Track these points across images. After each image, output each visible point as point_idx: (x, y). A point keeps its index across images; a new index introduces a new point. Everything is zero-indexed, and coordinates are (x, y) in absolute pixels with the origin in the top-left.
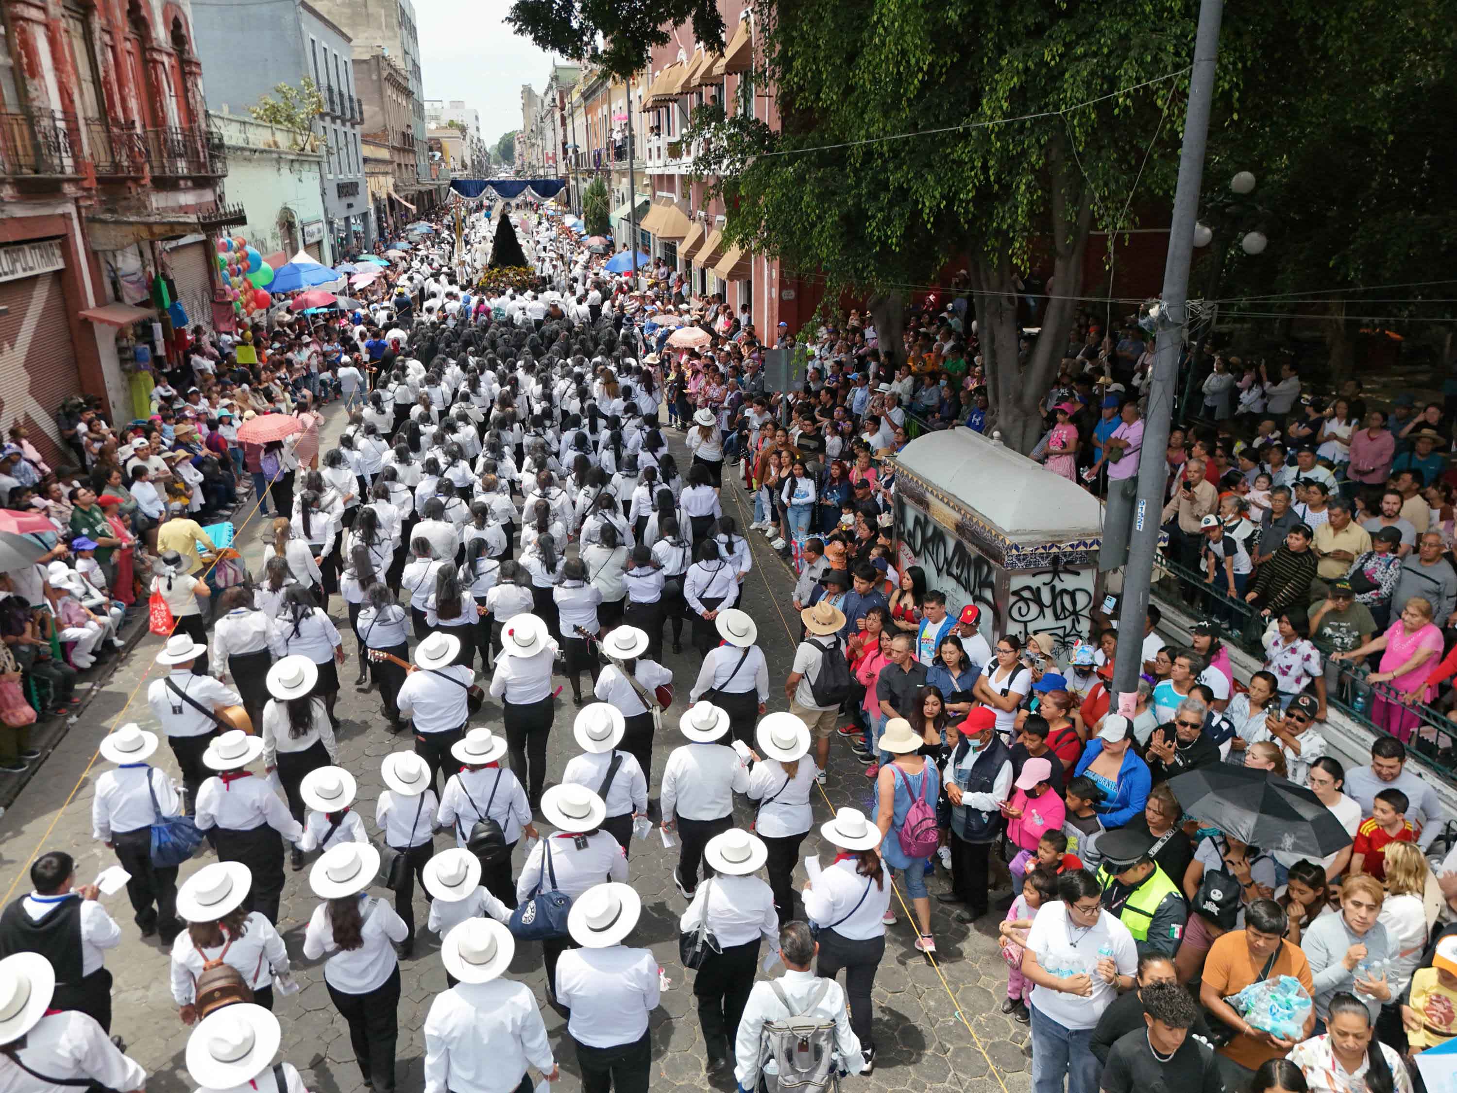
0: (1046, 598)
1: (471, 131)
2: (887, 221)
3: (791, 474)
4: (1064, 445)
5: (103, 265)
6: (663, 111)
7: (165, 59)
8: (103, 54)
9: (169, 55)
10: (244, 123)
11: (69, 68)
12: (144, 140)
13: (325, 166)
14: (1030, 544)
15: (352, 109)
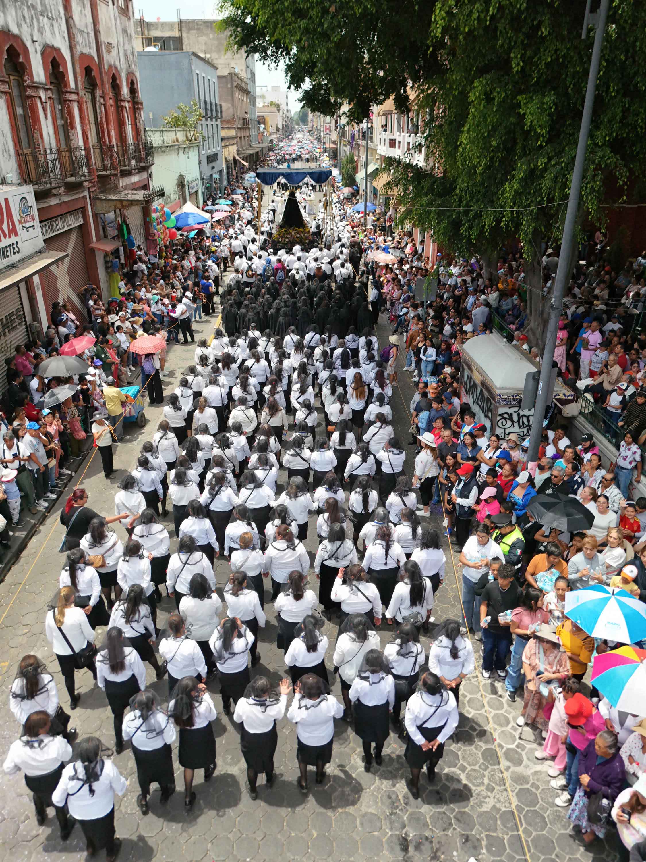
0: (515, 418)
1: (283, 107)
2: (471, 227)
3: (424, 345)
4: (562, 340)
5: (99, 219)
6: (389, 116)
7: (127, 105)
8: (100, 109)
9: (129, 102)
10: (162, 131)
11: (87, 122)
12: (117, 153)
13: (201, 147)
14: (506, 394)
15: (217, 111)
